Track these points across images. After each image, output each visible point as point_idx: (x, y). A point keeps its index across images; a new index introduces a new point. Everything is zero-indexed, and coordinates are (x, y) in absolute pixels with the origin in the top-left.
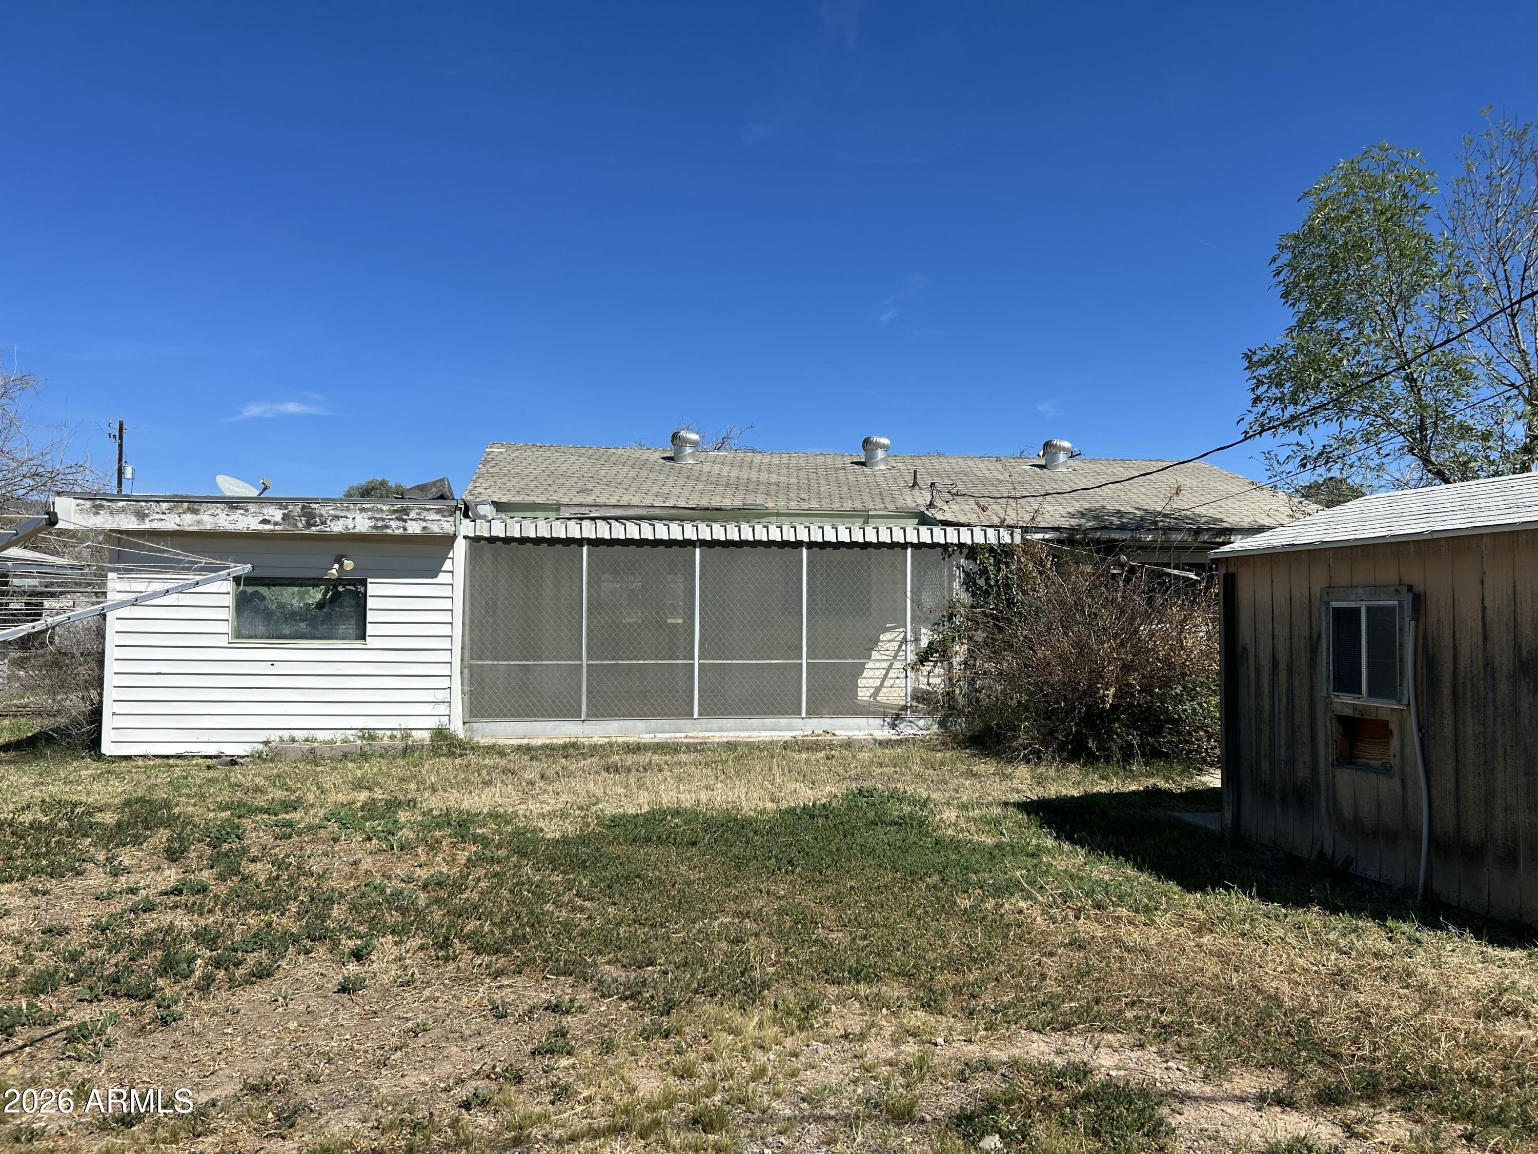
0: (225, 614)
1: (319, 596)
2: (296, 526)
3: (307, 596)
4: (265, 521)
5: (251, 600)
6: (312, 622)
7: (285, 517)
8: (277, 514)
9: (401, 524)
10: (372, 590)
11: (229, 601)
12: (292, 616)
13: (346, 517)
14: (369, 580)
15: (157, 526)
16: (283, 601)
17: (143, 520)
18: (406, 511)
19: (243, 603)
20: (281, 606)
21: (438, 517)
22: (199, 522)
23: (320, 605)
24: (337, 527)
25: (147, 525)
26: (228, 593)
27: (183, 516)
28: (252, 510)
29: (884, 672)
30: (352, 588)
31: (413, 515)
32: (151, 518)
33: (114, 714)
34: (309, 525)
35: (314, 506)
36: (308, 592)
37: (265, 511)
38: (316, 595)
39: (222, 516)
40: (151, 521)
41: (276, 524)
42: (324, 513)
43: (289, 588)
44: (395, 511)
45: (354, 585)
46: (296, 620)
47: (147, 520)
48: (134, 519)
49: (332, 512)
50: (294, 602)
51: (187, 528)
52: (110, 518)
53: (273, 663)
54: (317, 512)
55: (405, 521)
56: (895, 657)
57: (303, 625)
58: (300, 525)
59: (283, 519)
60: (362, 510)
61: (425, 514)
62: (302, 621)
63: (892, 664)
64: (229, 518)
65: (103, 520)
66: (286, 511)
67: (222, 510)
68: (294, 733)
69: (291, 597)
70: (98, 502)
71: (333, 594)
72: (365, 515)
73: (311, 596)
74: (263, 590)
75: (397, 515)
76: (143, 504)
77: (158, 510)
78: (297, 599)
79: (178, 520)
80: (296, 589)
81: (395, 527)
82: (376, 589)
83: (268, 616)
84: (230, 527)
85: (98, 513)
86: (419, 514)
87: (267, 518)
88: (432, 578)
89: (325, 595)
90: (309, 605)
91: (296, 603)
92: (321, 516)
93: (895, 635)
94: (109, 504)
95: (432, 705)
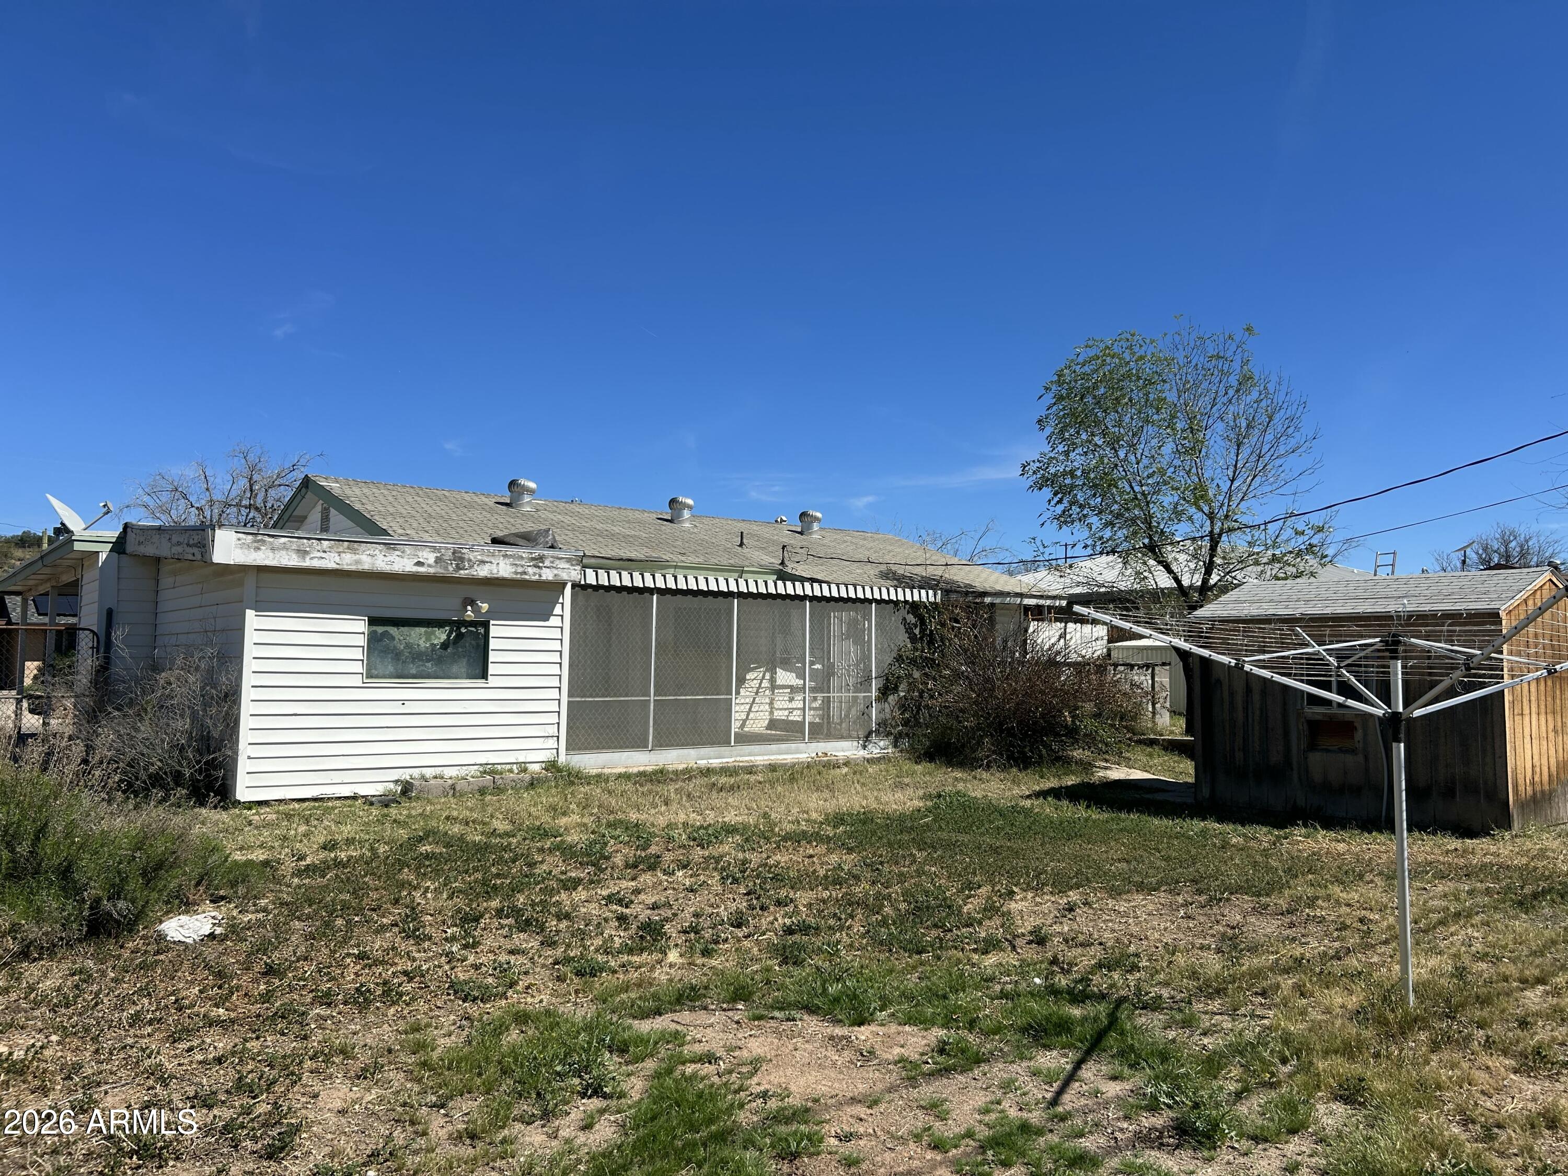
0: (358, 654)
1: (444, 637)
2: (446, 568)
3: (433, 637)
4: (419, 564)
5: (380, 640)
6: (439, 661)
7: (438, 560)
8: (429, 557)
9: (536, 570)
10: (494, 631)
11: (361, 641)
12: (418, 656)
13: (491, 562)
14: (492, 622)
15: (316, 564)
16: (411, 641)
17: (304, 558)
18: (541, 558)
19: (375, 645)
20: (408, 646)
21: (567, 566)
22: (358, 562)
23: (445, 646)
24: (483, 572)
25: (307, 563)
26: (364, 633)
27: (343, 555)
28: (408, 552)
29: (748, 707)
30: (473, 629)
31: (547, 563)
32: (312, 556)
33: (249, 758)
34: (458, 568)
35: (464, 551)
36: (433, 633)
37: (420, 554)
38: (441, 636)
39: (381, 557)
40: (312, 559)
41: (429, 566)
42: (472, 558)
43: (417, 629)
44: (533, 559)
45: (475, 627)
46: (422, 660)
47: (308, 558)
48: (294, 556)
49: (479, 557)
50: (421, 642)
51: (346, 567)
52: (271, 554)
53: (403, 702)
54: (466, 556)
55: (539, 567)
56: (757, 693)
57: (429, 665)
58: (451, 569)
59: (436, 562)
60: (505, 556)
61: (557, 562)
62: (428, 661)
63: (754, 699)
64: (386, 559)
65: (263, 556)
66: (439, 555)
67: (381, 551)
68: (424, 770)
69: (418, 638)
70: (260, 537)
71: (457, 635)
72: (508, 561)
73: (436, 637)
74: (393, 630)
75: (534, 562)
76: (305, 541)
77: (319, 548)
78: (423, 639)
79: (337, 559)
80: (423, 630)
81: (532, 574)
82: (496, 630)
83: (397, 656)
84: (387, 568)
85: (259, 549)
86: (552, 562)
87: (421, 560)
88: (545, 621)
89: (449, 636)
90: (433, 645)
91: (423, 644)
92: (470, 560)
93: (756, 675)
94: (271, 540)
95: (542, 739)
